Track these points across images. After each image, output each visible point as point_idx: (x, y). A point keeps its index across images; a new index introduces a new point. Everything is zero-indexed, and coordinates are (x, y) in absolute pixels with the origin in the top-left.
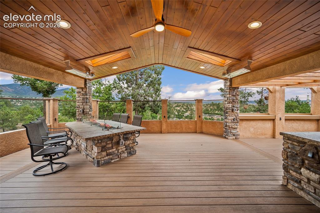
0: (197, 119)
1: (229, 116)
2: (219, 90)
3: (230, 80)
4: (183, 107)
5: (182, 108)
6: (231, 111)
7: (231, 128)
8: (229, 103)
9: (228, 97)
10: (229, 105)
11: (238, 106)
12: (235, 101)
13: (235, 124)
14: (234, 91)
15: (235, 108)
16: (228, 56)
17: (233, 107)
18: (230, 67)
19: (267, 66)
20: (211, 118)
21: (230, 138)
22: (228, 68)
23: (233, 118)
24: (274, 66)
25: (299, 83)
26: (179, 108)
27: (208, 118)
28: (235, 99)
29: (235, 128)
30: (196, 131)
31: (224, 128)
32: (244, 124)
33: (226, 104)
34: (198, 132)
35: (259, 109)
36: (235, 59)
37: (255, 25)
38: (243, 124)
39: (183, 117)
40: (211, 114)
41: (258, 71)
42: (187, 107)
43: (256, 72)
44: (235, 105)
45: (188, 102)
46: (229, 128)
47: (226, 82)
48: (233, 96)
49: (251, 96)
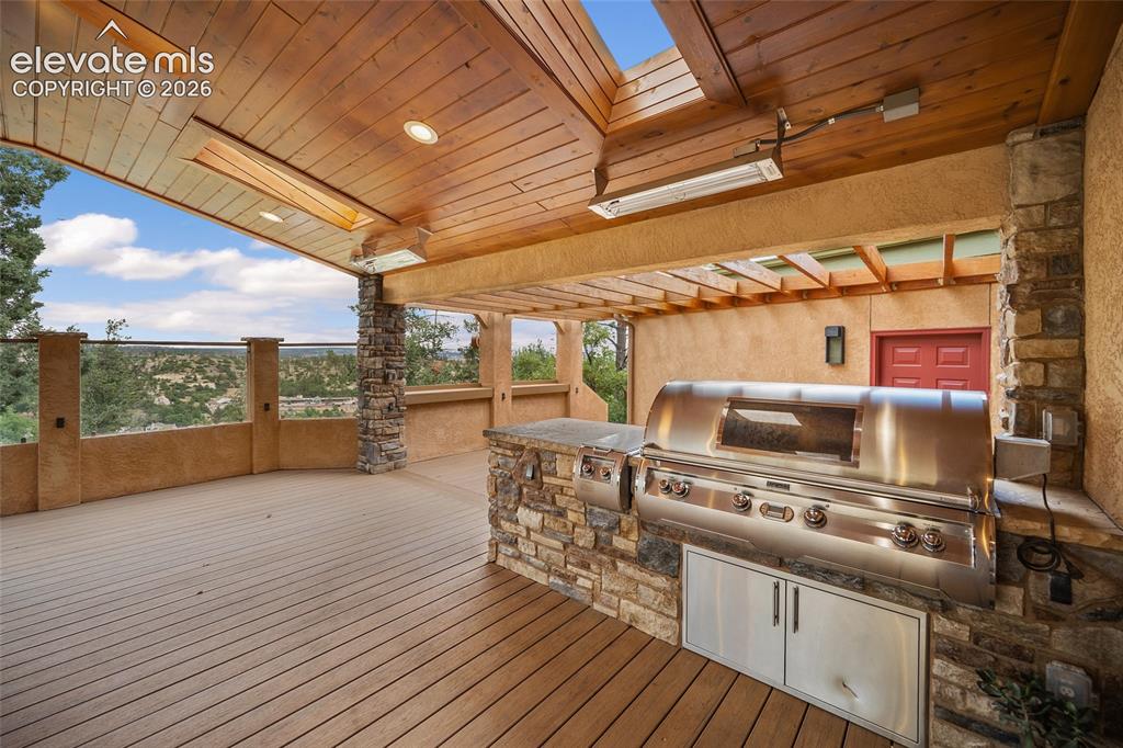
0: (256, 417)
1: (376, 397)
2: (352, 308)
3: (376, 280)
4: (200, 370)
5: (199, 377)
6: (380, 380)
7: (382, 435)
8: (375, 355)
9: (370, 336)
10: (374, 363)
11: (403, 365)
12: (393, 347)
13: (392, 421)
14: (390, 316)
15: (393, 371)
16: (361, 199)
17: (389, 367)
18: (372, 237)
19: (465, 256)
20: (330, 409)
21: (378, 468)
22: (367, 240)
23: (386, 402)
24: (481, 258)
25: (535, 310)
26: (177, 378)
27: (321, 410)
28: (393, 341)
29: (393, 436)
30: (252, 465)
31: (360, 439)
32: (420, 418)
33: (365, 359)
34: (260, 469)
35: (470, 372)
36: (384, 215)
37: (421, 133)
38: (416, 420)
39: (206, 415)
40: (332, 394)
41: (449, 264)
42: (226, 369)
43: (444, 266)
44: (393, 361)
45: (230, 350)
46: (376, 436)
47: (367, 284)
48: (387, 331)
49: (448, 335)
